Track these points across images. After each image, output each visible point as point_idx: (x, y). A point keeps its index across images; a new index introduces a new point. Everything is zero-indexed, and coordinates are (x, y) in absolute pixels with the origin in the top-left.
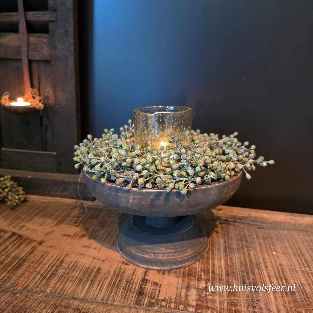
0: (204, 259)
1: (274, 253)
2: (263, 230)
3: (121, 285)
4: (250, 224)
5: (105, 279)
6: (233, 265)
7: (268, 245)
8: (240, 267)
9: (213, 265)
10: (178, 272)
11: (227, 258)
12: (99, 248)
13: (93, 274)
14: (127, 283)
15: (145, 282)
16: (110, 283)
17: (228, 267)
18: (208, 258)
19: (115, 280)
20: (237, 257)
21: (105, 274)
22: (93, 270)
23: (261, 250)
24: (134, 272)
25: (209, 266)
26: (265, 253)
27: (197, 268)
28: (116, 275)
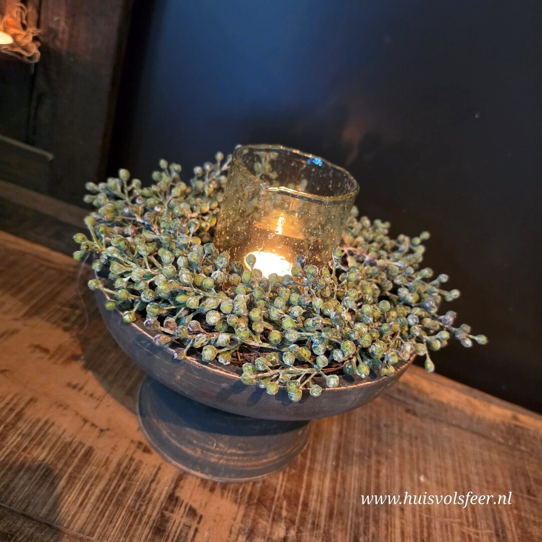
0: (295, 469)
1: (422, 479)
2: (414, 417)
3: (125, 501)
4: (393, 398)
5: (97, 477)
6: (344, 494)
7: (415, 457)
8: (355, 502)
9: (309, 486)
10: (241, 490)
11: (337, 475)
12: (100, 397)
13: (76, 460)
14: (138, 499)
15: (174, 502)
16: (104, 492)
17: (334, 498)
18: (303, 466)
19: (116, 485)
20: (355, 475)
21: (98, 467)
22: (78, 450)
23: (401, 465)
24: (157, 473)
25: (301, 487)
26: (406, 475)
27: (279, 487)
28: (120, 473)
